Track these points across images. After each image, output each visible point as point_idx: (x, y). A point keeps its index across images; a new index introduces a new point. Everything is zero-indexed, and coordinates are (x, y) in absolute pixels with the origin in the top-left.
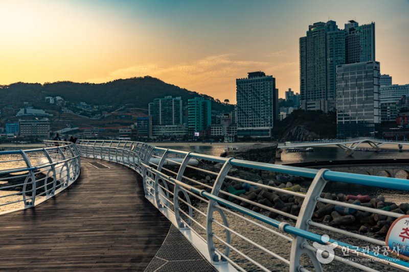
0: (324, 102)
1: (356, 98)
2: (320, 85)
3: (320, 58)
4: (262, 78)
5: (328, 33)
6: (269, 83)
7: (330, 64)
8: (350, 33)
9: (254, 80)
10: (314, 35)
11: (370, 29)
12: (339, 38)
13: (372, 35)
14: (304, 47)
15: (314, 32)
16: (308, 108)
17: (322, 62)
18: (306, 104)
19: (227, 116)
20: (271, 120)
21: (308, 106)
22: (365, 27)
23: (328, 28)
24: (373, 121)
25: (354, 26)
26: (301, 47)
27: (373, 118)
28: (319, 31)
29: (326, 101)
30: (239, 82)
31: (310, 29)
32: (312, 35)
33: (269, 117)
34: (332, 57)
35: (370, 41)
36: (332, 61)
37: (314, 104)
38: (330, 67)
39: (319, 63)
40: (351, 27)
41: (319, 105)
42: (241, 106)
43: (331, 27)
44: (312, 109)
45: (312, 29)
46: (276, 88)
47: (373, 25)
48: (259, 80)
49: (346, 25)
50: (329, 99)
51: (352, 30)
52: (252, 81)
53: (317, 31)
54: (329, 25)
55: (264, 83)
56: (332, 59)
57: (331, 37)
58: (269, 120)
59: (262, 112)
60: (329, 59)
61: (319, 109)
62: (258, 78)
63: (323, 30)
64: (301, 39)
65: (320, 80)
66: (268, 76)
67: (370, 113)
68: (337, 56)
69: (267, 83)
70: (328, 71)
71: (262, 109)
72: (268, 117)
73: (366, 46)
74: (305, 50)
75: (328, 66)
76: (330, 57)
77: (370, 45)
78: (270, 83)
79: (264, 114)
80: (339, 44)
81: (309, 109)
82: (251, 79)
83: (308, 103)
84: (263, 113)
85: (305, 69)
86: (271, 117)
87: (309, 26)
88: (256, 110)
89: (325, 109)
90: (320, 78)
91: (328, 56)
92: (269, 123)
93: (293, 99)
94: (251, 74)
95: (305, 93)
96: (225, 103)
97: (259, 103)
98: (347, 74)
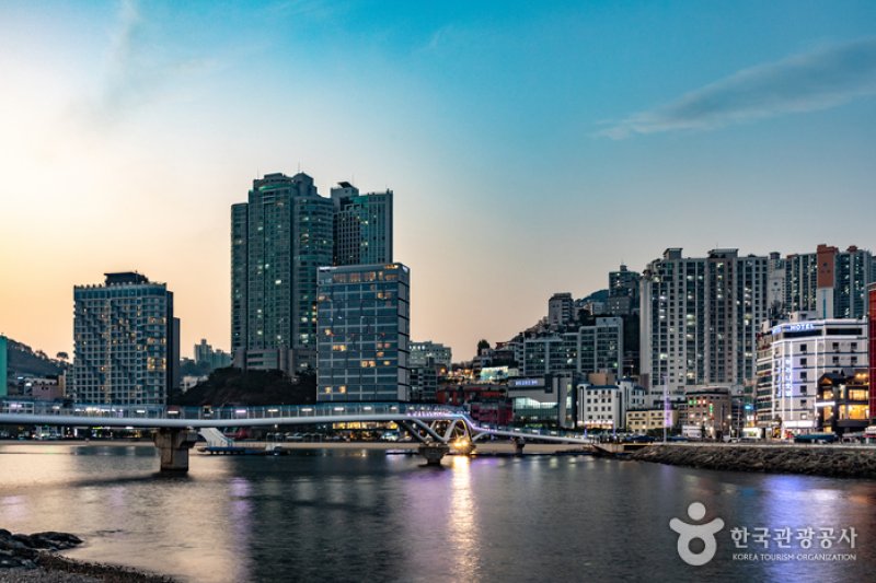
0: (287, 353)
1: (361, 342)
2: (278, 315)
3: (278, 254)
4: (140, 287)
5: (297, 198)
6: (157, 301)
7: (301, 269)
8: (342, 209)
9: (120, 291)
10: (265, 200)
11: (382, 204)
12: (320, 213)
13: (387, 217)
14: (243, 227)
15: (265, 194)
16: (250, 364)
17: (282, 263)
18: (246, 356)
19: (54, 381)
20: (161, 388)
21: (249, 360)
22: (372, 197)
23: (297, 188)
24: (396, 395)
25: (350, 194)
26: (235, 226)
27: (396, 389)
28: (278, 193)
29: (291, 352)
30: (82, 295)
31: (256, 188)
32: (260, 201)
33: (156, 382)
34: (305, 253)
35: (384, 228)
36: (304, 263)
37: (261, 355)
38: (301, 275)
39: (275, 264)
40: (344, 195)
41: (275, 359)
42: (87, 352)
43: (303, 188)
44: (257, 368)
45: (261, 188)
46: (175, 316)
47: (389, 195)
48: (133, 290)
49: (333, 191)
50: (295, 346)
51: (345, 201)
52: (114, 292)
53: (272, 193)
54: (299, 183)
55: (144, 300)
56: (304, 257)
57: (302, 208)
58: (156, 388)
59: (138, 369)
60: (297, 258)
61: (275, 367)
62: (131, 286)
63: (286, 191)
64: (236, 209)
65: (277, 304)
66: (155, 284)
67: (390, 378)
68: (315, 253)
69: (152, 301)
70: (297, 284)
71: (138, 362)
72: (152, 381)
73: (375, 238)
74: (244, 233)
75: (297, 272)
76: (301, 253)
77: (384, 238)
78: (161, 301)
79: (144, 374)
80: (319, 227)
81: (251, 367)
82: (112, 287)
83: (249, 353)
84: (141, 372)
85: (244, 276)
86: (161, 381)
87: (255, 181)
88: (123, 364)
89: (287, 368)
90: (278, 299)
91: (297, 251)
92: (156, 395)
93: (210, 361)
94: (112, 278)
95: (243, 330)
96: (59, 359)
97: (132, 348)
98: (342, 288)
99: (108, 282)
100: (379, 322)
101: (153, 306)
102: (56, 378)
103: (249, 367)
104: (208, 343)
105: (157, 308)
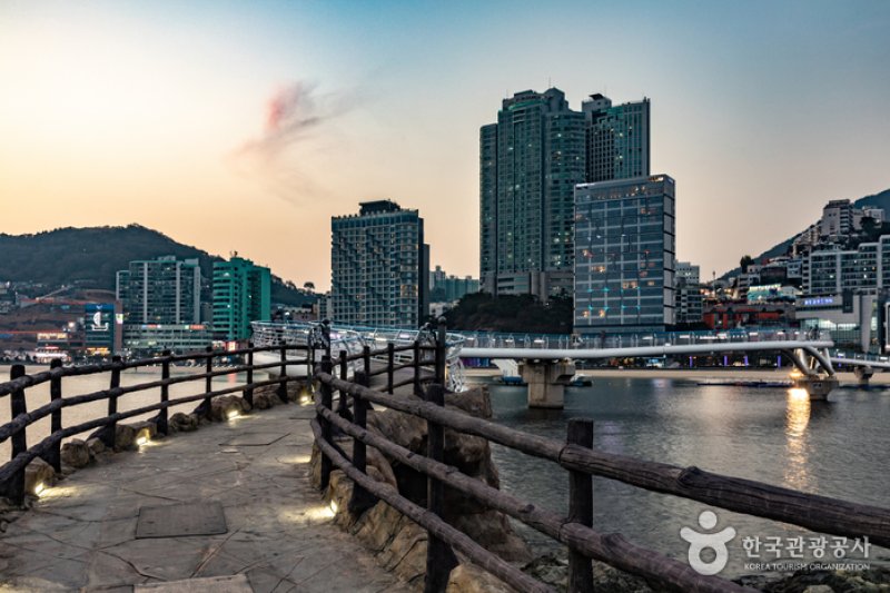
0: (538, 276)
1: (622, 262)
2: (529, 237)
3: (529, 174)
4: (393, 215)
5: (549, 115)
6: (409, 228)
7: (552, 189)
8: (595, 122)
9: (374, 220)
10: (515, 119)
11: (639, 113)
12: (573, 128)
13: (644, 126)
14: (492, 149)
15: (515, 113)
16: (500, 288)
17: (533, 182)
18: (496, 281)
19: (309, 310)
20: (413, 315)
21: (499, 285)
22: (628, 107)
23: (548, 104)
24: (662, 319)
25: (602, 106)
26: (484, 148)
27: (662, 312)
28: (529, 110)
29: (543, 275)
30: (339, 225)
31: (505, 108)
32: (510, 120)
33: (409, 309)
34: (557, 171)
35: (640, 140)
36: (556, 182)
37: (511, 279)
38: (553, 194)
39: (526, 184)
40: (596, 108)
41: (527, 283)
42: (343, 281)
43: (554, 104)
44: (508, 292)
45: (511, 107)
46: (425, 242)
47: (646, 104)
48: (387, 219)
49: (584, 104)
50: (548, 268)
51: (596, 114)
52: (369, 221)
53: (522, 112)
54: (550, 98)
55: (397, 227)
56: (556, 176)
57: (554, 124)
58: (409, 315)
59: (392, 296)
60: (549, 177)
61: (526, 291)
62: (385, 214)
63: (538, 108)
64: (485, 131)
65: (528, 226)
66: (408, 211)
67: (654, 300)
68: (567, 170)
69: (405, 227)
70: (548, 204)
71: (392, 289)
72: (405, 308)
73: (630, 151)
74: (493, 155)
75: (548, 192)
76: (553, 171)
77: (640, 150)
78: (414, 228)
79: (397, 301)
80: (572, 143)
81: (502, 292)
82: (367, 217)
83: (499, 277)
84: (394, 299)
85: (493, 199)
86: (413, 308)
87: (504, 101)
88: (377, 291)
89: (539, 292)
90: (529, 220)
91: (548, 169)
92: (409, 322)
93: (444, 287)
94: (367, 207)
95: (492, 254)
96: (306, 289)
97: (386, 275)
98: (600, 205)
99: (362, 212)
100: (642, 240)
101: (405, 233)
102: (311, 307)
103: (499, 292)
104: (442, 270)
105: (409, 235)
